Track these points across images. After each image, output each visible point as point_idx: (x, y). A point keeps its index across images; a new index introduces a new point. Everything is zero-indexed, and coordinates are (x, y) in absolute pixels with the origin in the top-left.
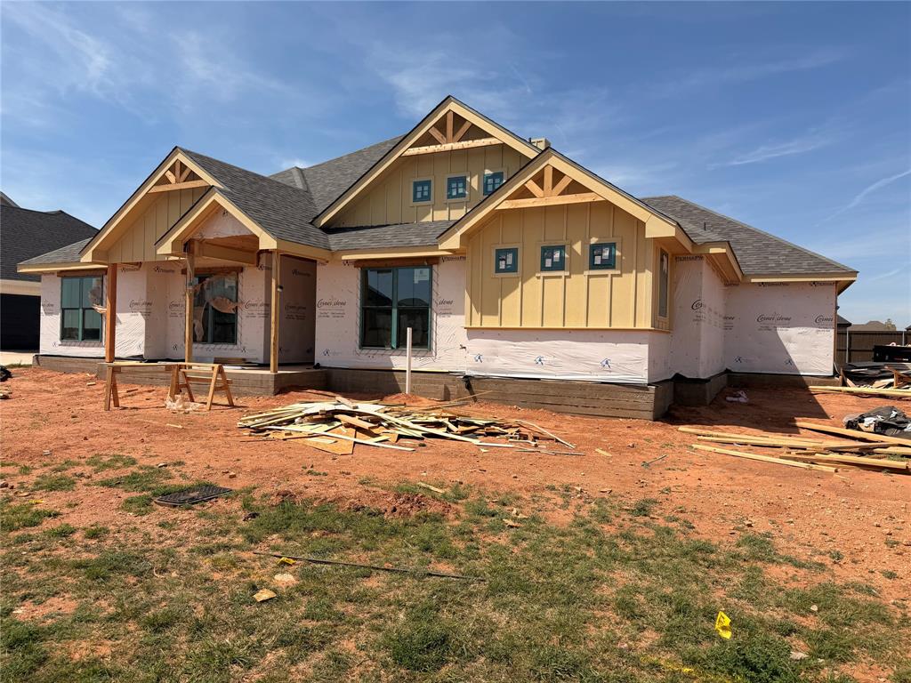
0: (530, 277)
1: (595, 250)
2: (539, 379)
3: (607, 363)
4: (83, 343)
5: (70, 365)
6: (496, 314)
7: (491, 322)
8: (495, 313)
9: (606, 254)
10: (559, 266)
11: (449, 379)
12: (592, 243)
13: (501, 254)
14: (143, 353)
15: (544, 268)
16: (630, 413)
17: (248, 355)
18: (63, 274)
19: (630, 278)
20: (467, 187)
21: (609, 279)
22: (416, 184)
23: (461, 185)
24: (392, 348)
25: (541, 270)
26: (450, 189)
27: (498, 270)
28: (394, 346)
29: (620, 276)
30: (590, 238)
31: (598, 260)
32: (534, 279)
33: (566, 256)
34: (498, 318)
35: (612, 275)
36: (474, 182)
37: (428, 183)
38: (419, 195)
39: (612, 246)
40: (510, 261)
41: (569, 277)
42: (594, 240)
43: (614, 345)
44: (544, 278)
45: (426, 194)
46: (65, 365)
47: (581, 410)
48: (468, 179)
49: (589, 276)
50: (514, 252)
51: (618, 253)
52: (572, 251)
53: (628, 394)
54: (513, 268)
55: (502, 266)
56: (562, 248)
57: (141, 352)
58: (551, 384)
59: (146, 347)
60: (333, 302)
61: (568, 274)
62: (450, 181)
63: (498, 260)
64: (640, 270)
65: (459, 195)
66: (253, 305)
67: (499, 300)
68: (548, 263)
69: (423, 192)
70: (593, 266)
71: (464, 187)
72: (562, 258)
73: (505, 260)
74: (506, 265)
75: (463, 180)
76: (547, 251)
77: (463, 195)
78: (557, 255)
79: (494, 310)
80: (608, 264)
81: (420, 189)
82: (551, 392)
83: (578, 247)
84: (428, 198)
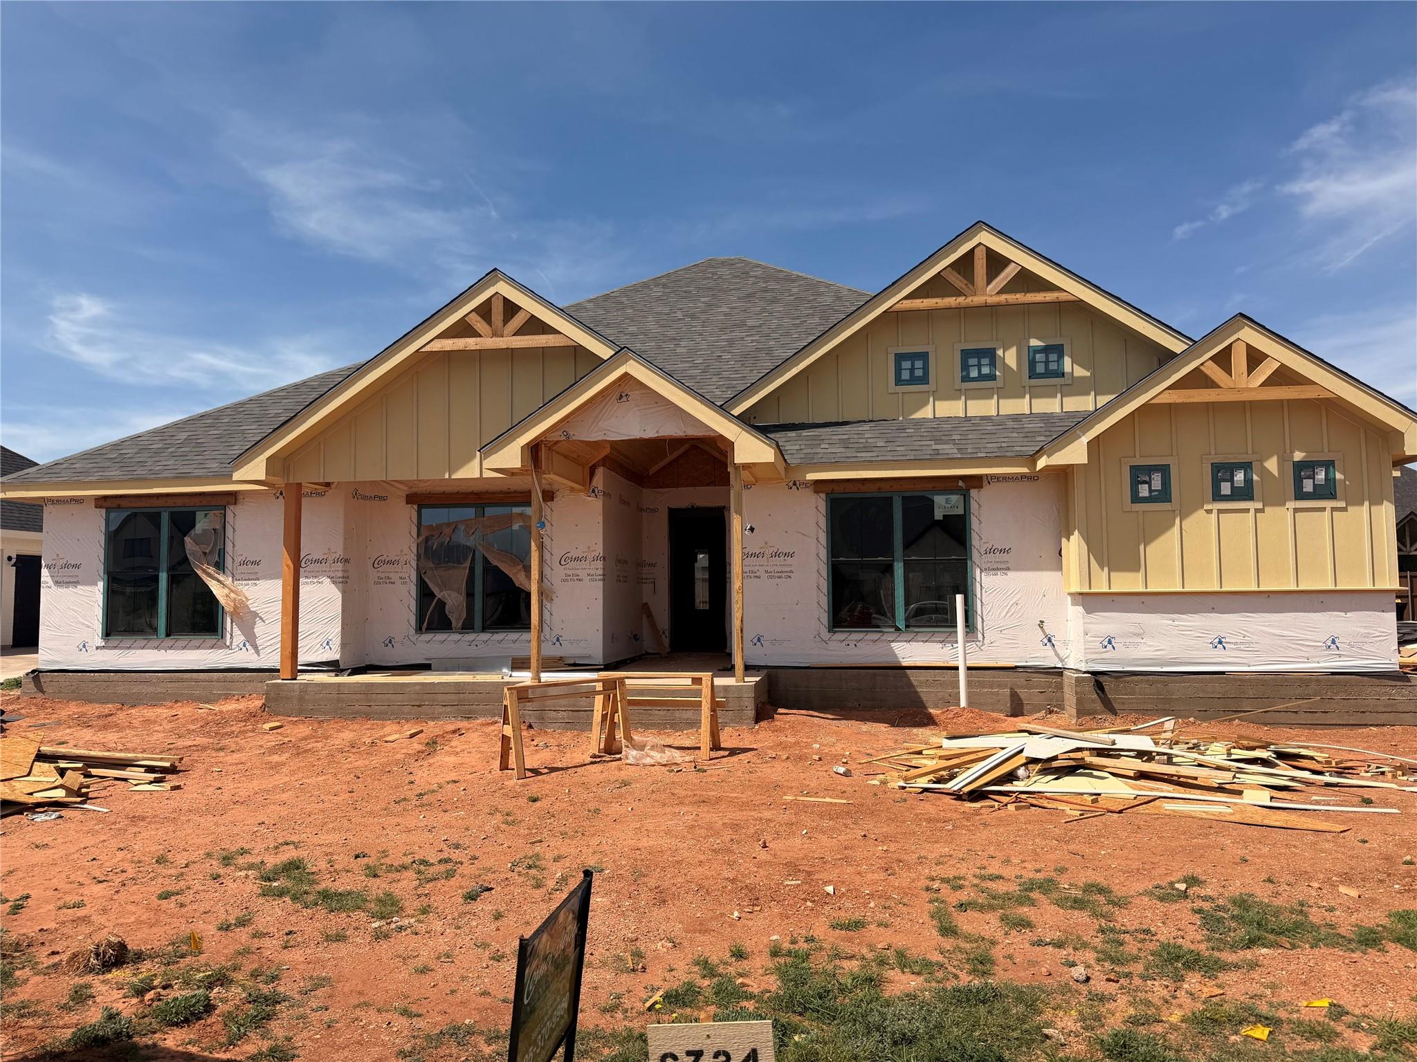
0: (1195, 510)
1: (1302, 469)
2: (1223, 673)
3: (1333, 642)
4: (169, 642)
5: (135, 689)
6: (1138, 570)
7: (1126, 582)
8: (1136, 568)
9: (1321, 476)
10: (1245, 493)
11: (1018, 679)
12: (1296, 459)
13: (1139, 474)
14: (337, 657)
15: (1217, 497)
16: (1383, 718)
17: (568, 650)
18: (108, 504)
19: (1362, 512)
20: (998, 364)
21: (1327, 513)
22: (900, 358)
23: (985, 361)
24: (898, 629)
25: (1214, 500)
26: (965, 367)
27: (1136, 499)
28: (901, 625)
29: (1344, 509)
30: (1292, 452)
31: (1308, 486)
32: (1201, 513)
33: (1255, 478)
34: (1141, 575)
35: (1333, 509)
36: (1010, 357)
37: (924, 356)
38: (905, 375)
39: (1329, 465)
40: (1157, 482)
41: (1262, 511)
42: (1298, 456)
43: (1343, 614)
44: (1220, 511)
45: (919, 373)
46: (121, 689)
47: (1302, 718)
48: (1000, 352)
49: (1296, 510)
50: (1164, 470)
51: (1339, 476)
52: (1265, 473)
53: (1378, 689)
54: (1164, 495)
55: (1144, 491)
56: (1247, 466)
57: (334, 654)
58: (1250, 680)
59: (343, 645)
60: (769, 551)
61: (1259, 505)
62: (966, 354)
63: (1135, 483)
64: (1376, 501)
65: (982, 377)
66: (577, 559)
67: (1142, 547)
68: (1226, 488)
69: (912, 370)
70: (1300, 495)
71: (993, 364)
72: (1248, 481)
73: (1149, 483)
74: (1151, 491)
75: (991, 354)
76: (1222, 471)
77: (992, 377)
78: (1239, 477)
79: (1133, 564)
80: (1327, 492)
81: (906, 365)
82: (1251, 693)
83: (1272, 465)
84: (924, 380)
